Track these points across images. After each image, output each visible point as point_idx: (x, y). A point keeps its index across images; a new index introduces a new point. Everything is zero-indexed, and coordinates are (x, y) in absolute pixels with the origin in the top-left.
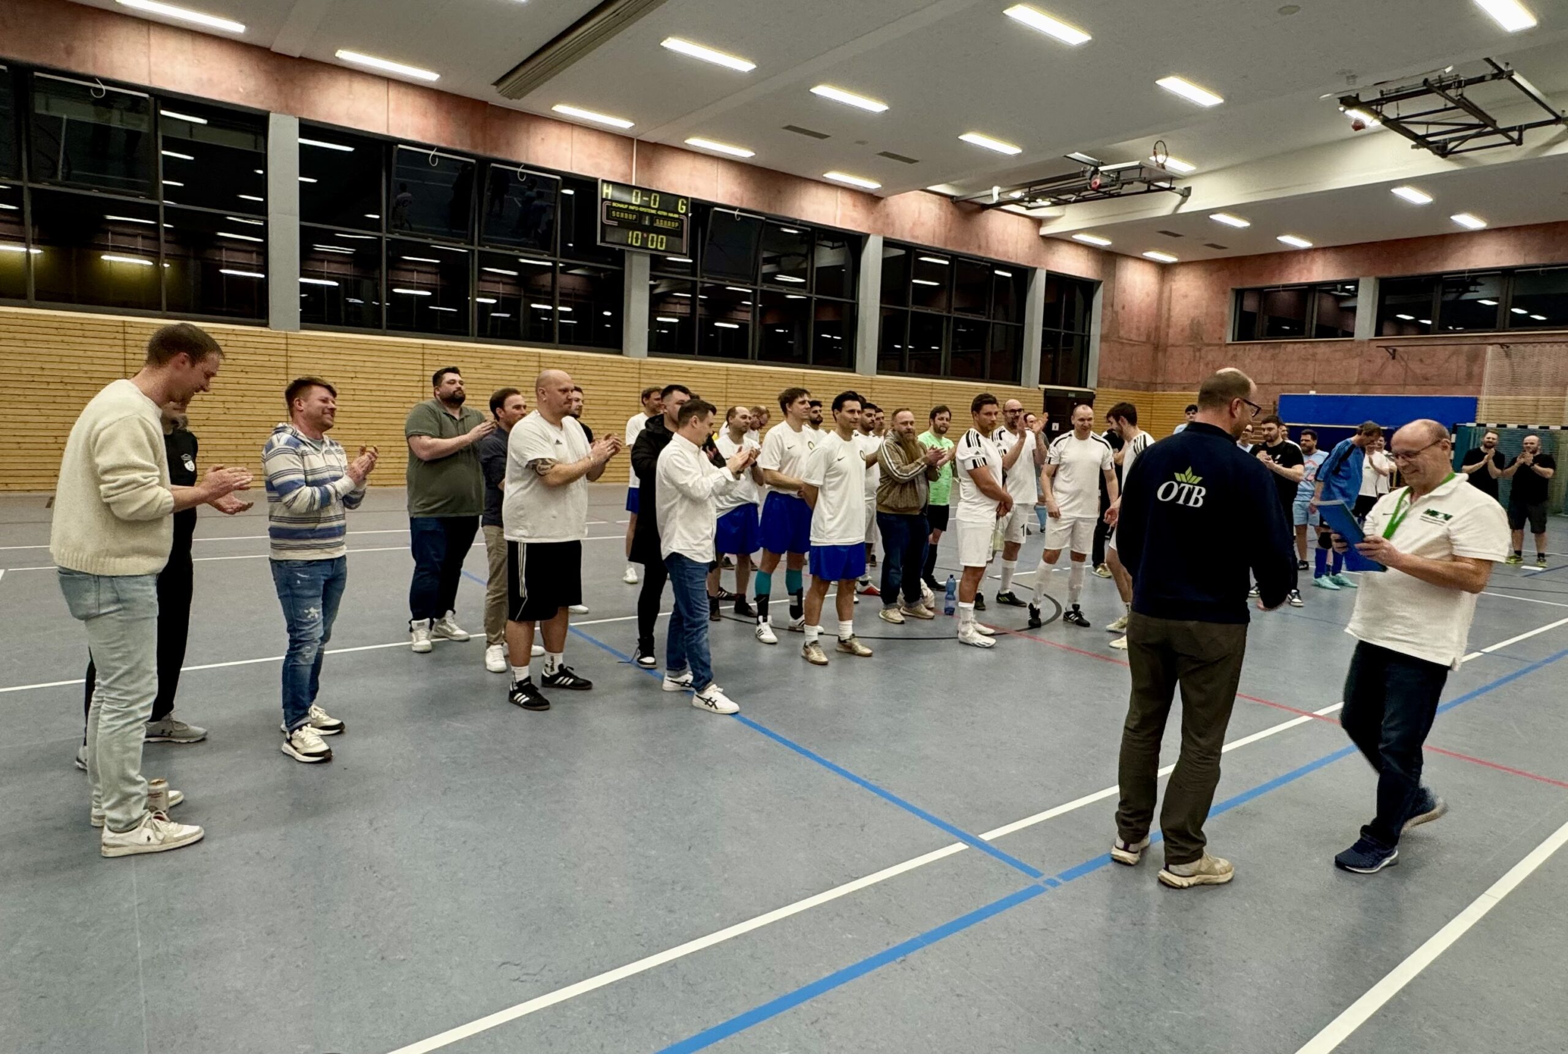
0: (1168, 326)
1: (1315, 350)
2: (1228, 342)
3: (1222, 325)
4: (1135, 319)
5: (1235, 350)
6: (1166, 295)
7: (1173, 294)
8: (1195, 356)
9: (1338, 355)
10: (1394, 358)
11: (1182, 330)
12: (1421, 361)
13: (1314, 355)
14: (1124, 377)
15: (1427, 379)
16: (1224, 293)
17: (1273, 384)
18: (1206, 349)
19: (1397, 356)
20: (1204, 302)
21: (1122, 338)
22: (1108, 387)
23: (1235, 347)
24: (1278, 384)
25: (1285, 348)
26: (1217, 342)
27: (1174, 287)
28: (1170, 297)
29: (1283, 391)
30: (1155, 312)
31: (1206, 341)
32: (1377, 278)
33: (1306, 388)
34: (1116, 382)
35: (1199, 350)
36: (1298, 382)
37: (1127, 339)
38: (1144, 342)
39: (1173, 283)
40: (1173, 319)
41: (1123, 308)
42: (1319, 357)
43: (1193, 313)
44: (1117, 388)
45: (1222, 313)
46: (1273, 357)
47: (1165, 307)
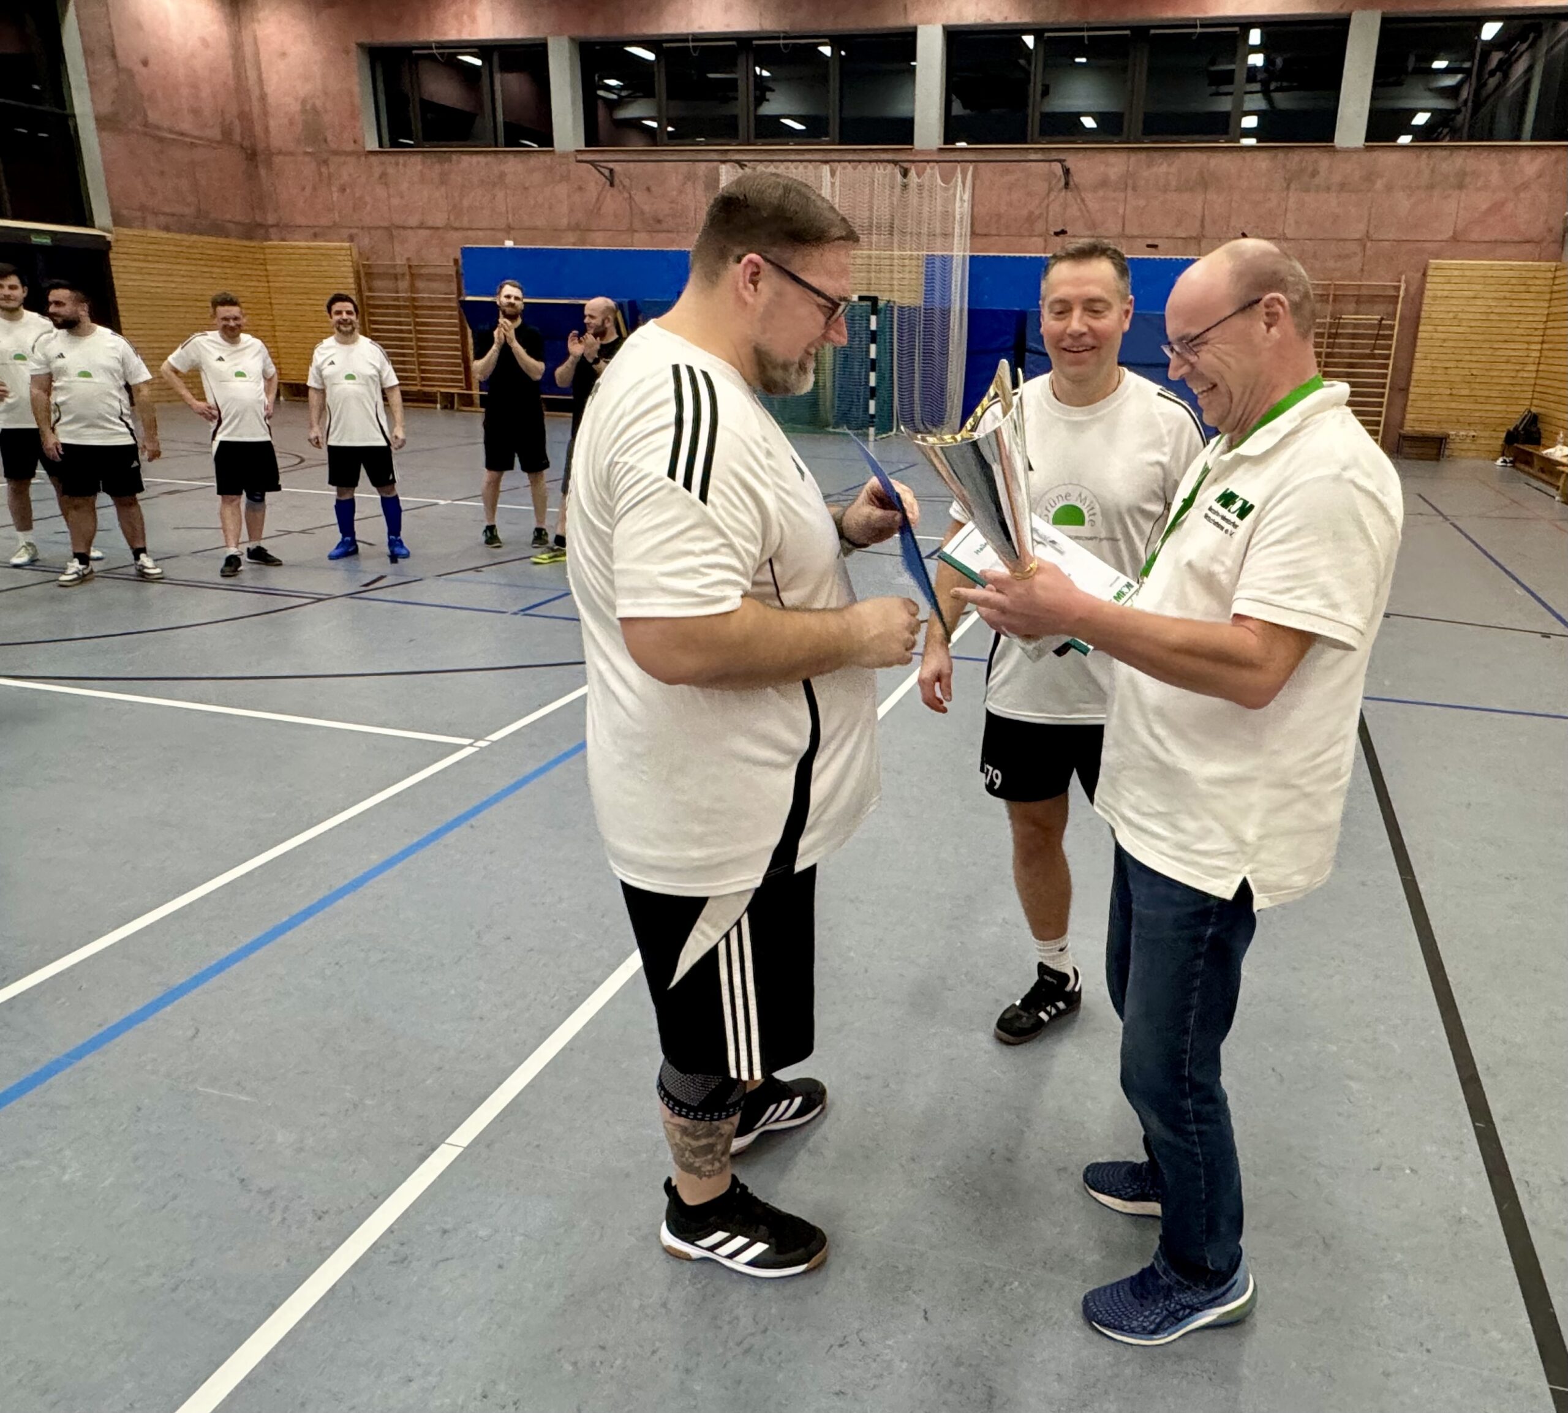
0: (265, 113)
1: (503, 167)
2: (368, 148)
3: (354, 116)
4: (185, 91)
5: (382, 163)
6: (248, 50)
7: (262, 48)
8: (320, 174)
9: (537, 177)
10: (612, 185)
11: (291, 123)
12: (648, 189)
13: (502, 175)
14: (178, 209)
15: (659, 221)
16: (347, 52)
17: (449, 227)
18: (334, 160)
19: (617, 181)
20: (315, 68)
21: (158, 128)
22: (144, 227)
23: (384, 158)
24: (456, 229)
25: (459, 162)
26: (350, 147)
27: (259, 34)
28: (257, 54)
29: (467, 239)
30: (231, 83)
31: (334, 146)
32: (572, 40)
33: (500, 235)
34: (162, 219)
35: (326, 162)
36: (484, 224)
37: (171, 131)
38: (219, 142)
39: (256, 25)
40: (271, 100)
41: (145, 63)
42: (509, 179)
43: (304, 89)
44: (167, 229)
45: (350, 93)
46: (444, 180)
47: (252, 74)
